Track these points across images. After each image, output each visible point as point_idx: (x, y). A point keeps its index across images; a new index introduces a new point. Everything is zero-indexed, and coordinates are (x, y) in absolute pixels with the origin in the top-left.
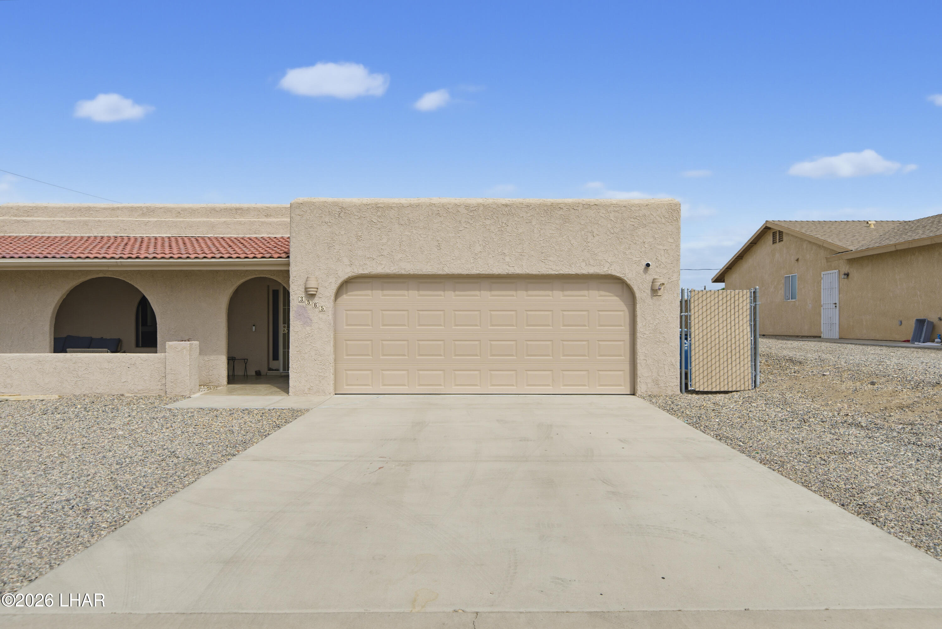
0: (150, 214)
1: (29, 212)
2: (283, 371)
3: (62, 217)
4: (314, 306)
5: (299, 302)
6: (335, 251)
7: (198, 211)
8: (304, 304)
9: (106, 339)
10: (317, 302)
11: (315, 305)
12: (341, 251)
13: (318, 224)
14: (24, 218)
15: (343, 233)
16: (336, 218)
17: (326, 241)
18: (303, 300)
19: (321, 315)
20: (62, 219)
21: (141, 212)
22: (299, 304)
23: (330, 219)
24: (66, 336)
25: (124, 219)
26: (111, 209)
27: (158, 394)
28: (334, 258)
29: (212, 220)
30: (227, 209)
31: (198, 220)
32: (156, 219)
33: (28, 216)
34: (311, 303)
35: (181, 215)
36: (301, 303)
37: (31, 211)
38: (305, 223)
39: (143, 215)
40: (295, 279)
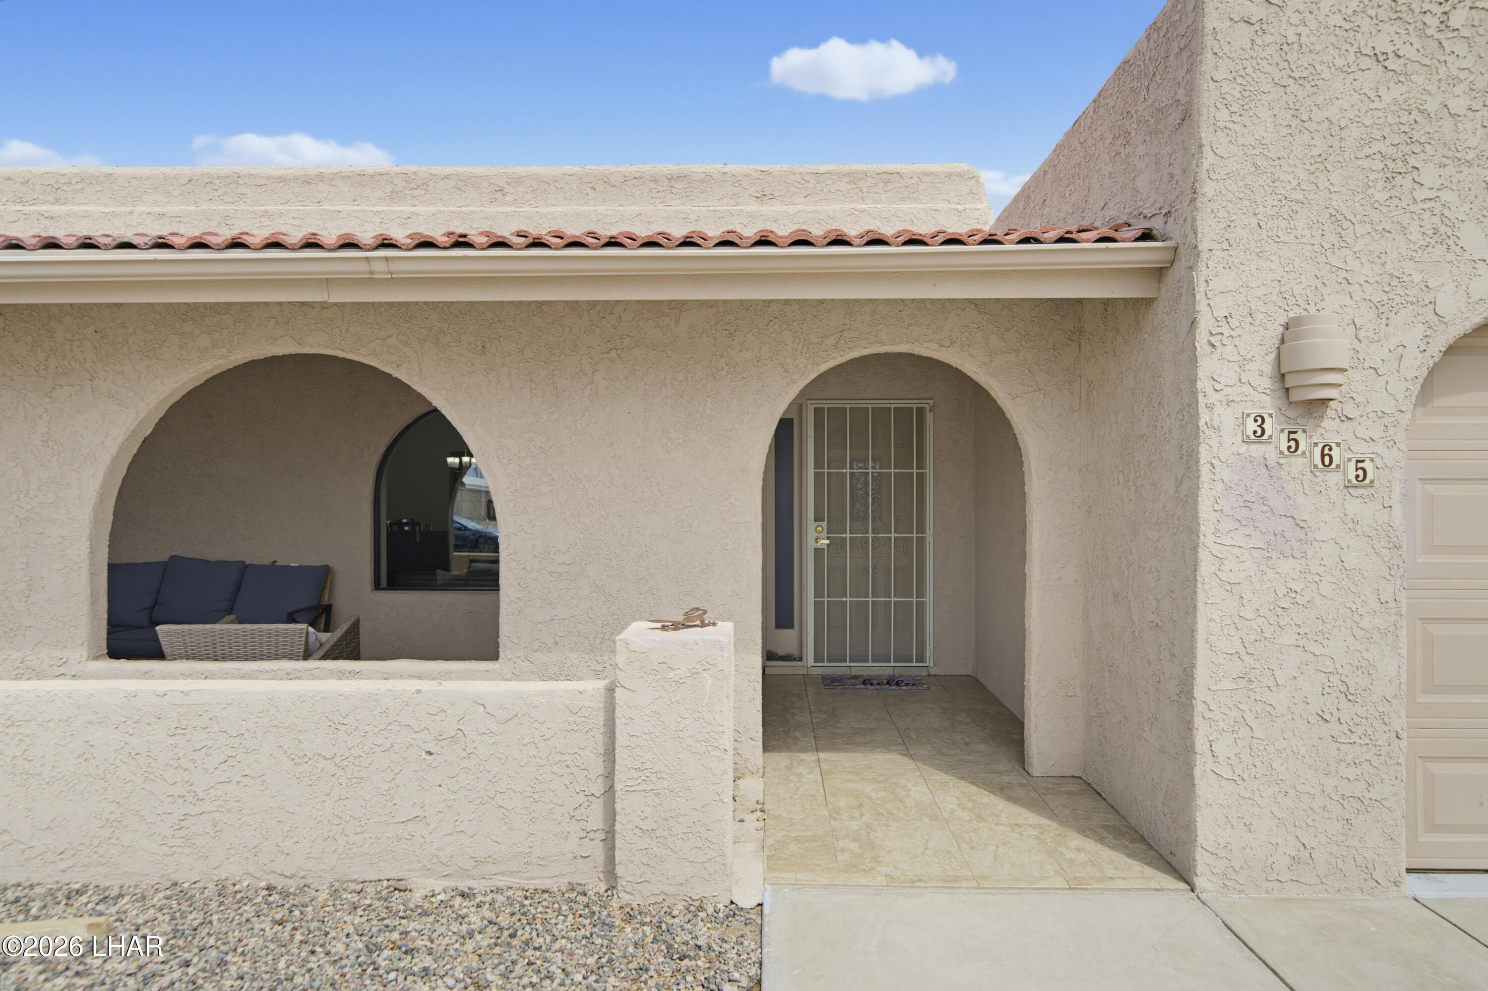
0: (415, 193)
1: (59, 191)
2: (815, 661)
3: (155, 203)
4: (1317, 460)
5: (1246, 441)
6: (1421, 194)
7: (559, 185)
8: (1272, 455)
9: (287, 568)
10: (1332, 439)
11: (1323, 456)
12: (1445, 195)
13: (1340, 62)
14: (41, 208)
15: (1459, 105)
16: (1429, 32)
17: (1376, 147)
18: (1268, 432)
19: (1353, 506)
20: (157, 210)
21: (389, 189)
22: (1243, 449)
23: (1399, 42)
24: (165, 558)
25: (339, 208)
26: (299, 181)
27: (565, 881)
28: (1414, 227)
29: (602, 209)
30: (642, 178)
31: (559, 209)
32: (432, 209)
33: (57, 201)
34: (1302, 447)
35: (509, 198)
36: (1253, 447)
37: (65, 187)
38: (1277, 58)
39: (394, 196)
40: (1225, 330)
